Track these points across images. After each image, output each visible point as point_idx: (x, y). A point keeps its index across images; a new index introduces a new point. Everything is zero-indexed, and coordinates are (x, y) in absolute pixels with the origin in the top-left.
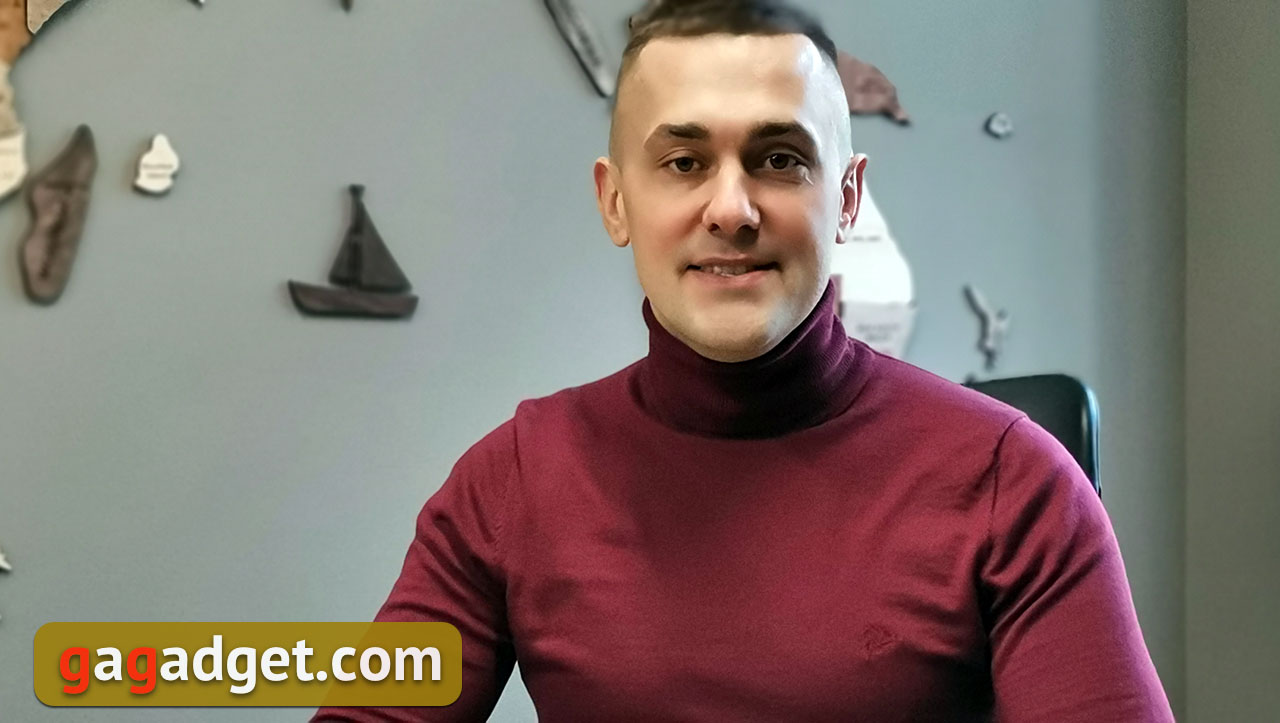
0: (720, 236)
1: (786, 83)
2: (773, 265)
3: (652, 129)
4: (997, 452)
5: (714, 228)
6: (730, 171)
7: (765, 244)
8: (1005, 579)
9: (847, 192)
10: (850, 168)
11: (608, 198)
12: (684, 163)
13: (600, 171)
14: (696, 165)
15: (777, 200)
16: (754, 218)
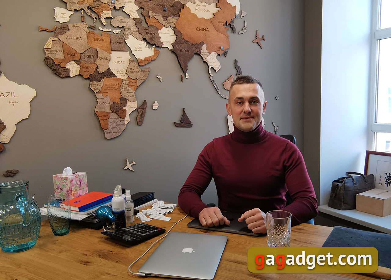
0: (246, 113)
1: (255, 91)
2: (253, 118)
3: (235, 97)
4: (286, 146)
5: (245, 112)
6: (247, 104)
7: (252, 114)
8: (288, 165)
9: (264, 107)
10: (264, 103)
11: (228, 109)
12: (240, 103)
13: (227, 105)
14: (242, 103)
15: (254, 108)
16: (250, 110)
